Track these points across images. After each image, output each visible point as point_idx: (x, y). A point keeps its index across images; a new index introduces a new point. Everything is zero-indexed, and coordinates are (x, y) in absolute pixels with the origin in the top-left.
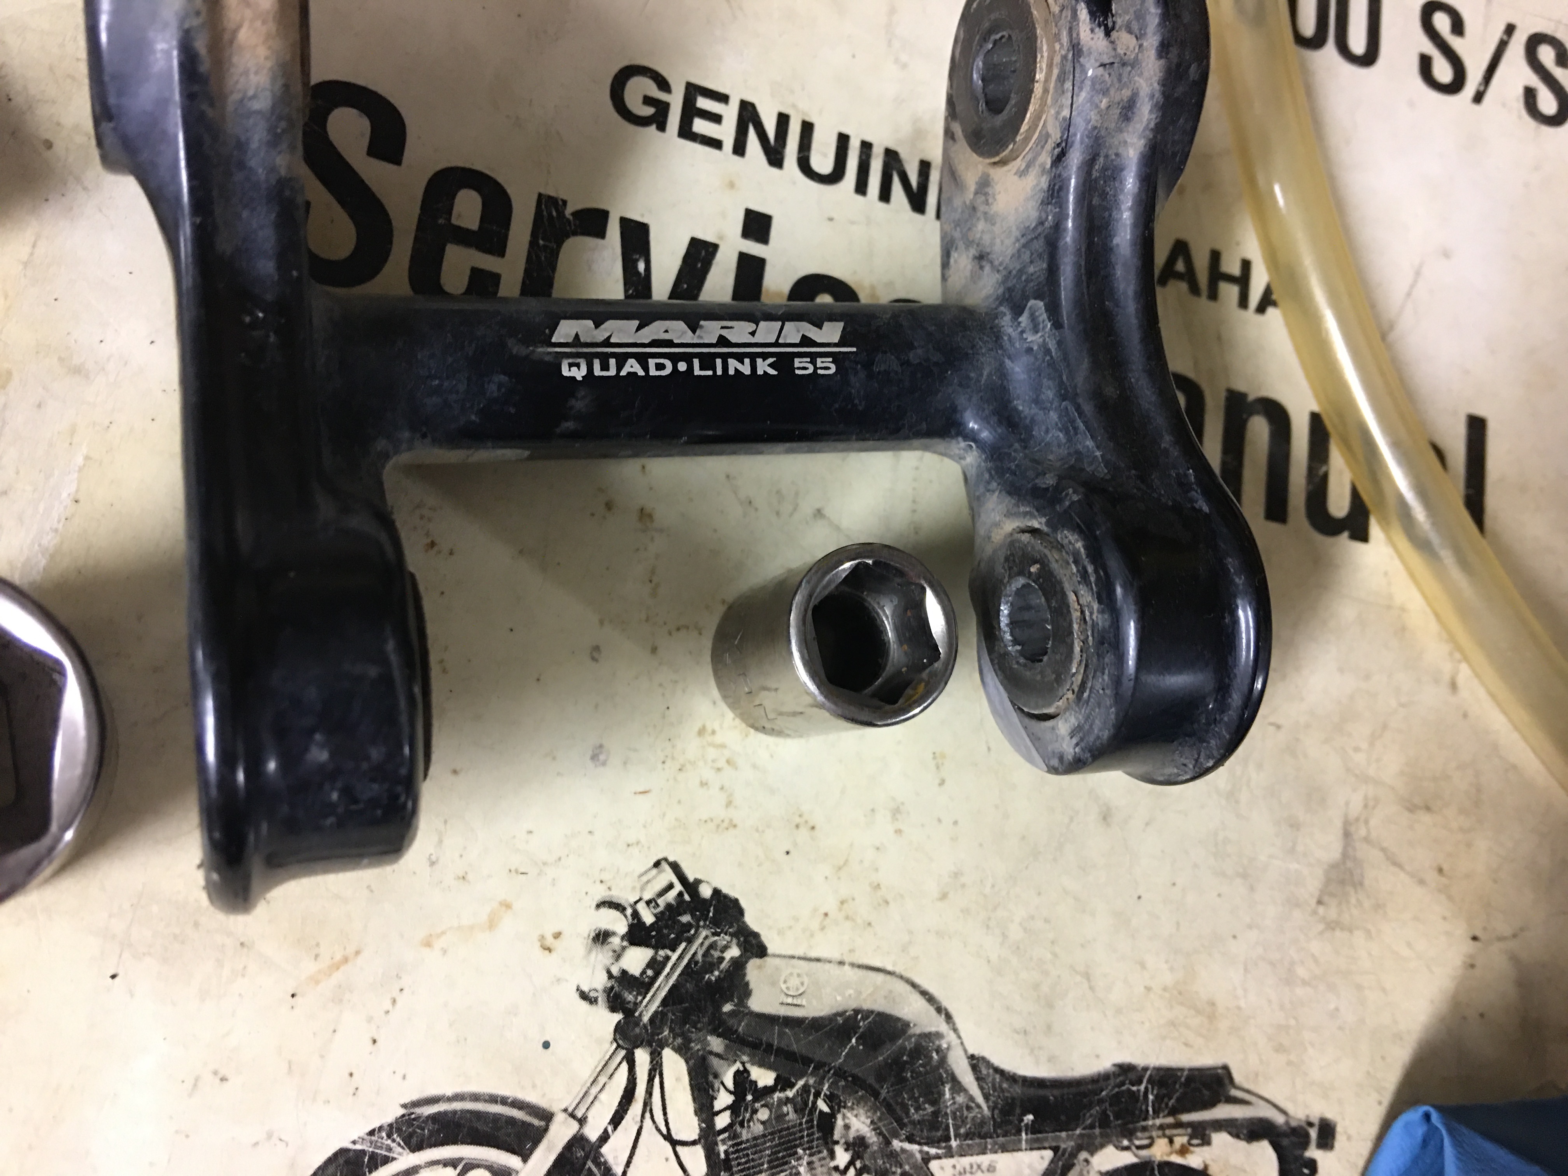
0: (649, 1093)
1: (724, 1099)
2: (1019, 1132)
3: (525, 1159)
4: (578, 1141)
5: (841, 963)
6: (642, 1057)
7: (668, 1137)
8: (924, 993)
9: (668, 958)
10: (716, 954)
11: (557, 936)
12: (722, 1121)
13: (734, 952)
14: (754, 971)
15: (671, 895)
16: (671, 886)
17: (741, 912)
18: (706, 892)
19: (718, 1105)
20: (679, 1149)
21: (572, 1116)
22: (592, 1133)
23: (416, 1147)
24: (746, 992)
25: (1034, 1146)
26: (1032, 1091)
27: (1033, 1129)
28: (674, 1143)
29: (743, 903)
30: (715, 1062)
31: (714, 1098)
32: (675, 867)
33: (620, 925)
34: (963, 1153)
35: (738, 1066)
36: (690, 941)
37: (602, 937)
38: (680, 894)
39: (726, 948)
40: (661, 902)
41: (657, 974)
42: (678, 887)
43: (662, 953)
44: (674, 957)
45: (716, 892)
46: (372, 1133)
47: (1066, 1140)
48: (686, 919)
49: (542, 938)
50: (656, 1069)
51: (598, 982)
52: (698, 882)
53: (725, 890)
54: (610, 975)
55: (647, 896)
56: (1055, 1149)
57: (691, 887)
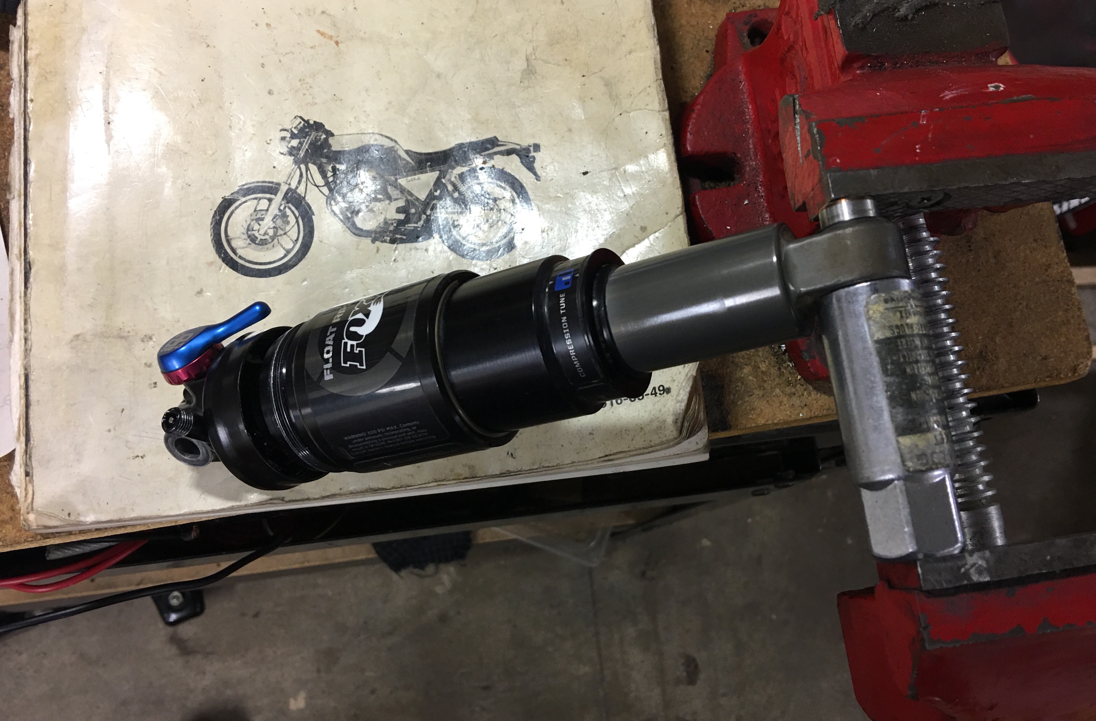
0: (307, 175)
1: (330, 174)
2: (426, 168)
3: (276, 195)
4: (289, 190)
5: (358, 134)
6: (303, 167)
7: (316, 185)
8: (387, 137)
9: (304, 141)
10: (318, 138)
11: (270, 140)
12: (331, 179)
13: (324, 136)
14: (331, 140)
15: (301, 125)
16: (300, 123)
17: (324, 126)
18: (312, 122)
19: (328, 175)
20: (320, 188)
21: (286, 183)
22: (293, 186)
23: (244, 196)
24: (330, 146)
25: (433, 171)
26: (428, 156)
27: (431, 166)
28: (318, 187)
29: (324, 123)
30: (325, 165)
31: (327, 174)
32: (301, 117)
33: (288, 135)
34: (407, 176)
35: (332, 165)
36: (310, 136)
37: (283, 139)
38: (304, 124)
39: (321, 136)
40: (299, 127)
41: (302, 146)
42: (303, 122)
43: (302, 140)
44: (306, 140)
45: (315, 122)
46: (232, 194)
47: (443, 168)
48: (307, 130)
49: (266, 141)
50: (307, 169)
51: (285, 150)
52: (308, 120)
53: (317, 121)
54: (287, 147)
55: (294, 126)
56: (440, 171)
57: (307, 122)
